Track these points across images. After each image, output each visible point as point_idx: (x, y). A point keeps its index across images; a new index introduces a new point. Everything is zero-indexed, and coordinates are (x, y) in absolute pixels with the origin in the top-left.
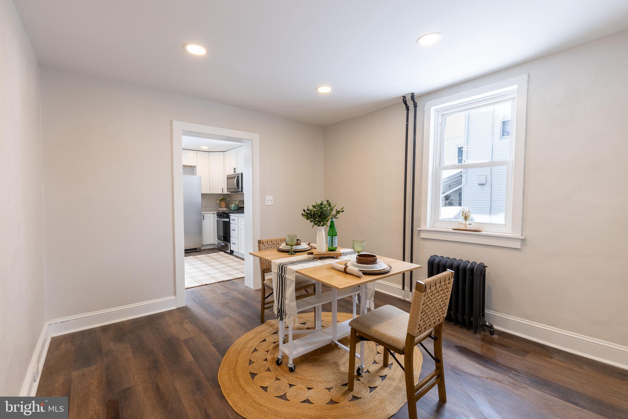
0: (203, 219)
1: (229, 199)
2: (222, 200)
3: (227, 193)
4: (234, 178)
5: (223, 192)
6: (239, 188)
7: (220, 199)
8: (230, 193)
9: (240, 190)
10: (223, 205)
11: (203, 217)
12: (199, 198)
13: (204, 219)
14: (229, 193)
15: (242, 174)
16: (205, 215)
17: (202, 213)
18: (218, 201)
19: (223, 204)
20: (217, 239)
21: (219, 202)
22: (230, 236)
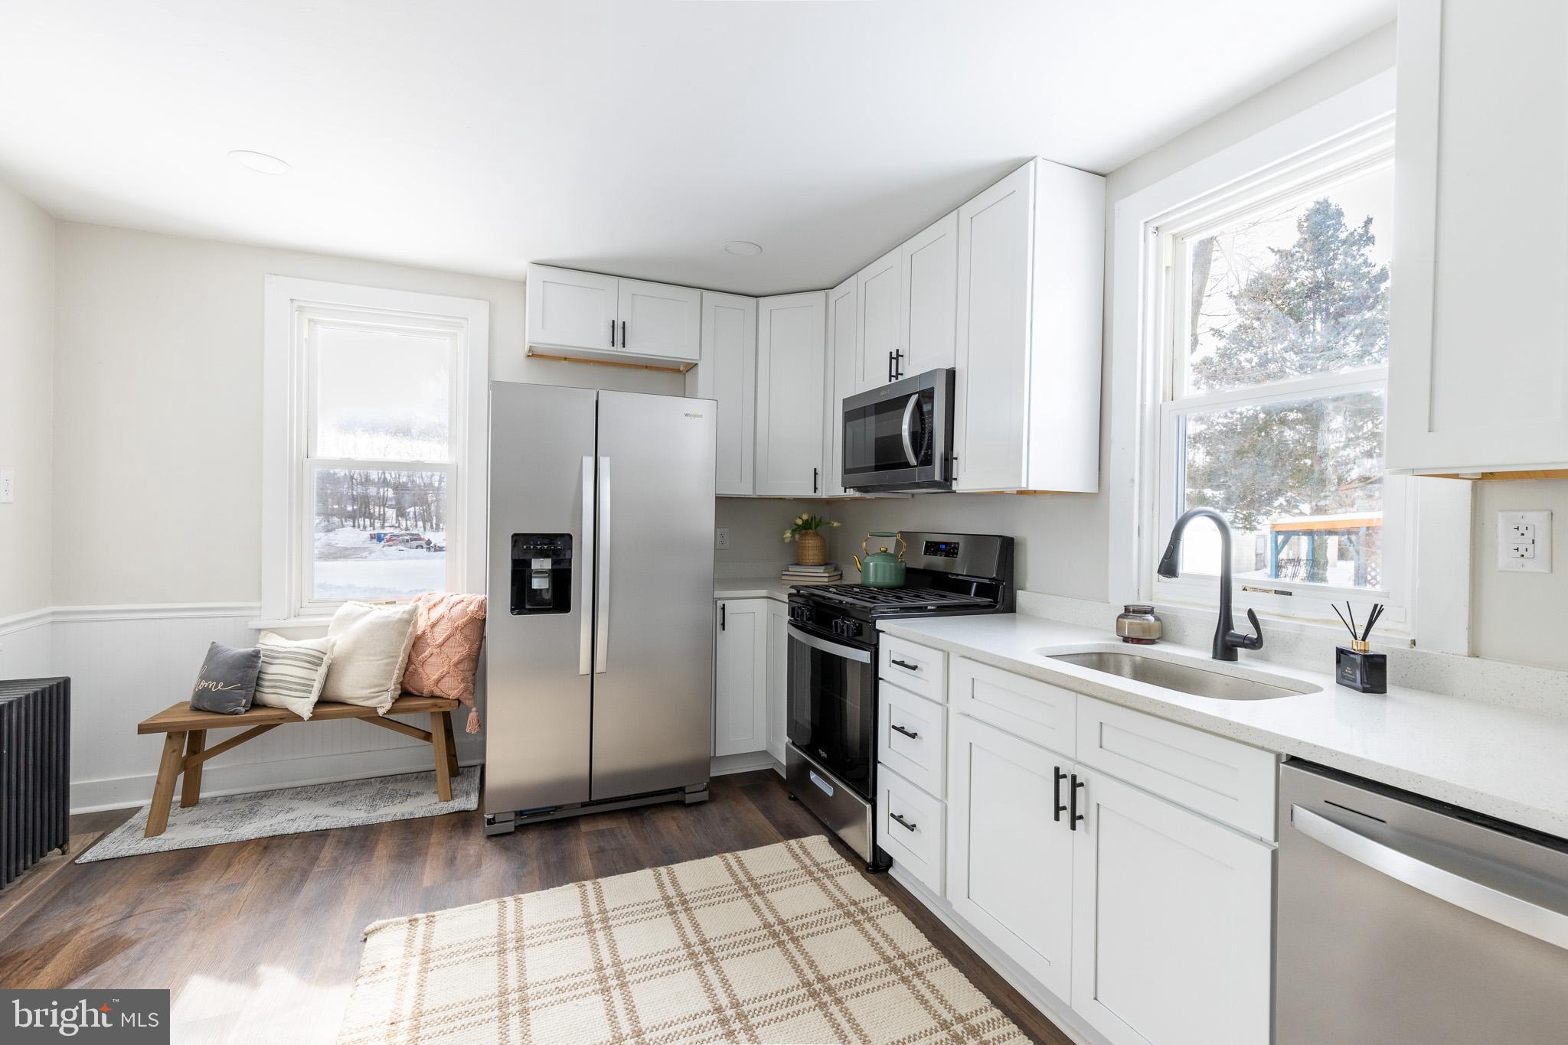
0: (719, 626)
1: (836, 524)
2: (807, 525)
3: (838, 491)
4: (900, 402)
5: (815, 489)
6: (927, 461)
7: (799, 522)
8: (858, 495)
9: (937, 477)
10: (811, 552)
11: (719, 611)
12: (705, 519)
13: (723, 624)
14: (851, 493)
15: (951, 375)
16: (728, 603)
17: (718, 594)
18: (788, 534)
19: (811, 546)
20: (787, 739)
21: (793, 536)
22: (876, 762)
